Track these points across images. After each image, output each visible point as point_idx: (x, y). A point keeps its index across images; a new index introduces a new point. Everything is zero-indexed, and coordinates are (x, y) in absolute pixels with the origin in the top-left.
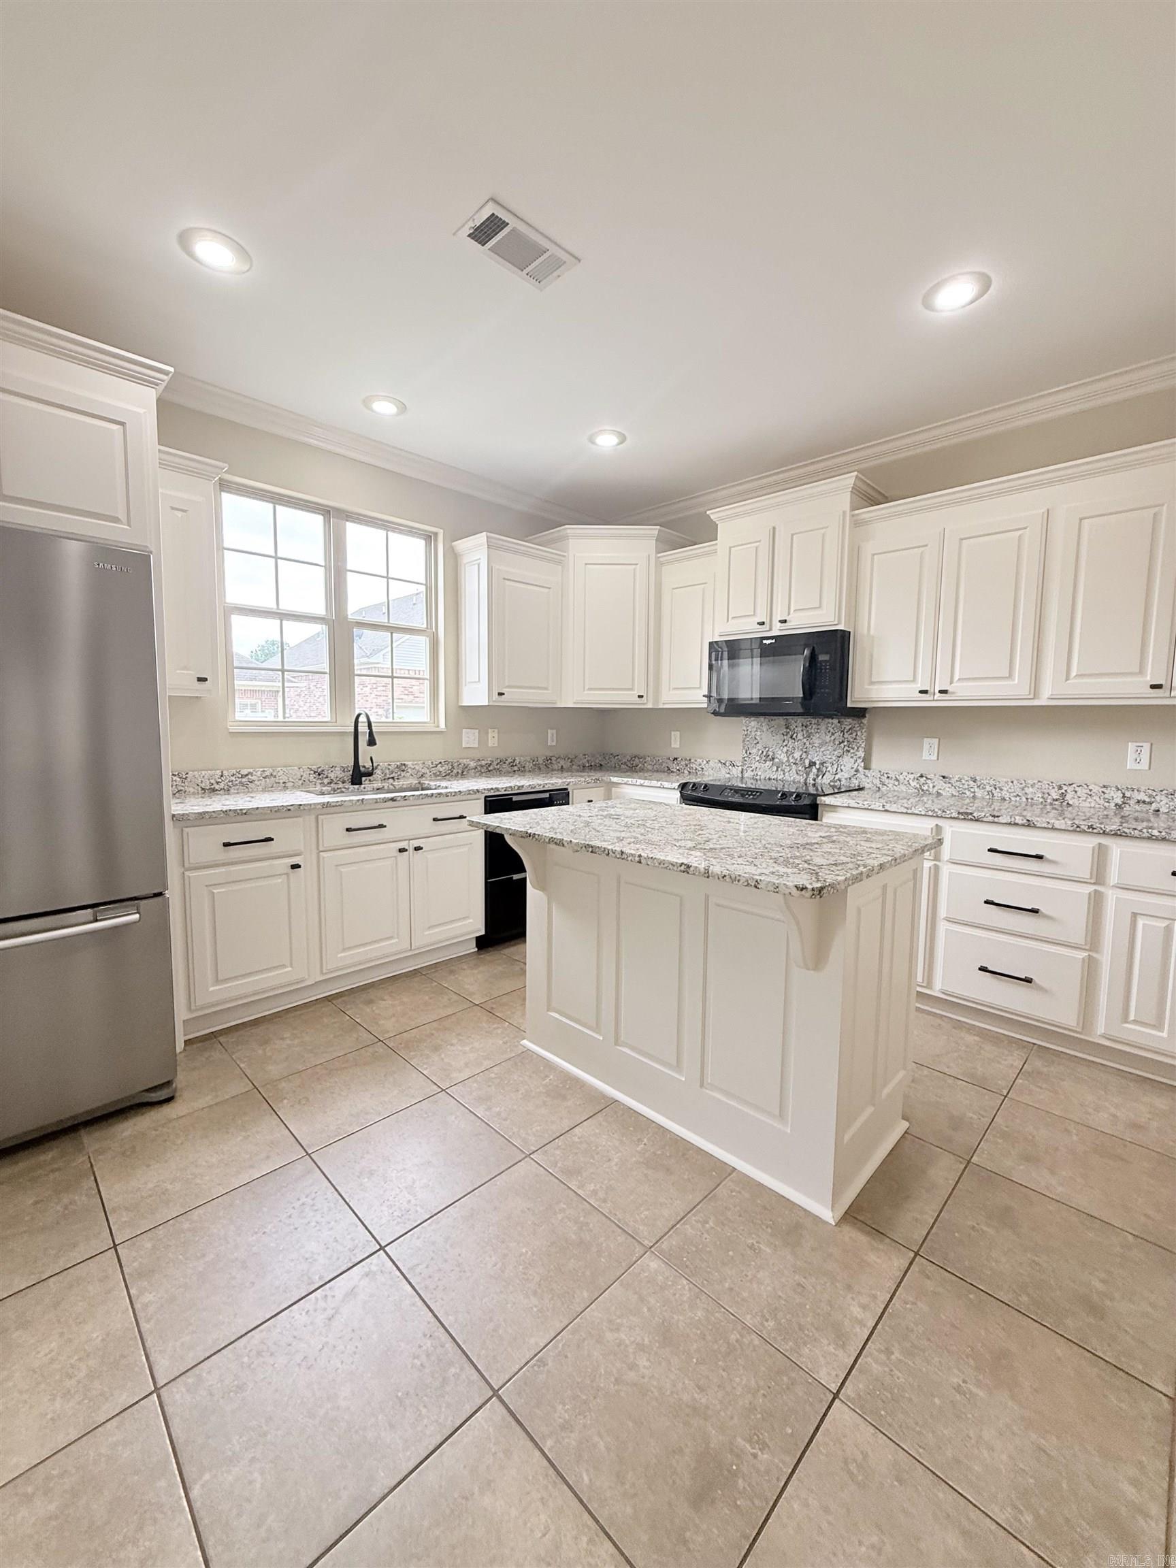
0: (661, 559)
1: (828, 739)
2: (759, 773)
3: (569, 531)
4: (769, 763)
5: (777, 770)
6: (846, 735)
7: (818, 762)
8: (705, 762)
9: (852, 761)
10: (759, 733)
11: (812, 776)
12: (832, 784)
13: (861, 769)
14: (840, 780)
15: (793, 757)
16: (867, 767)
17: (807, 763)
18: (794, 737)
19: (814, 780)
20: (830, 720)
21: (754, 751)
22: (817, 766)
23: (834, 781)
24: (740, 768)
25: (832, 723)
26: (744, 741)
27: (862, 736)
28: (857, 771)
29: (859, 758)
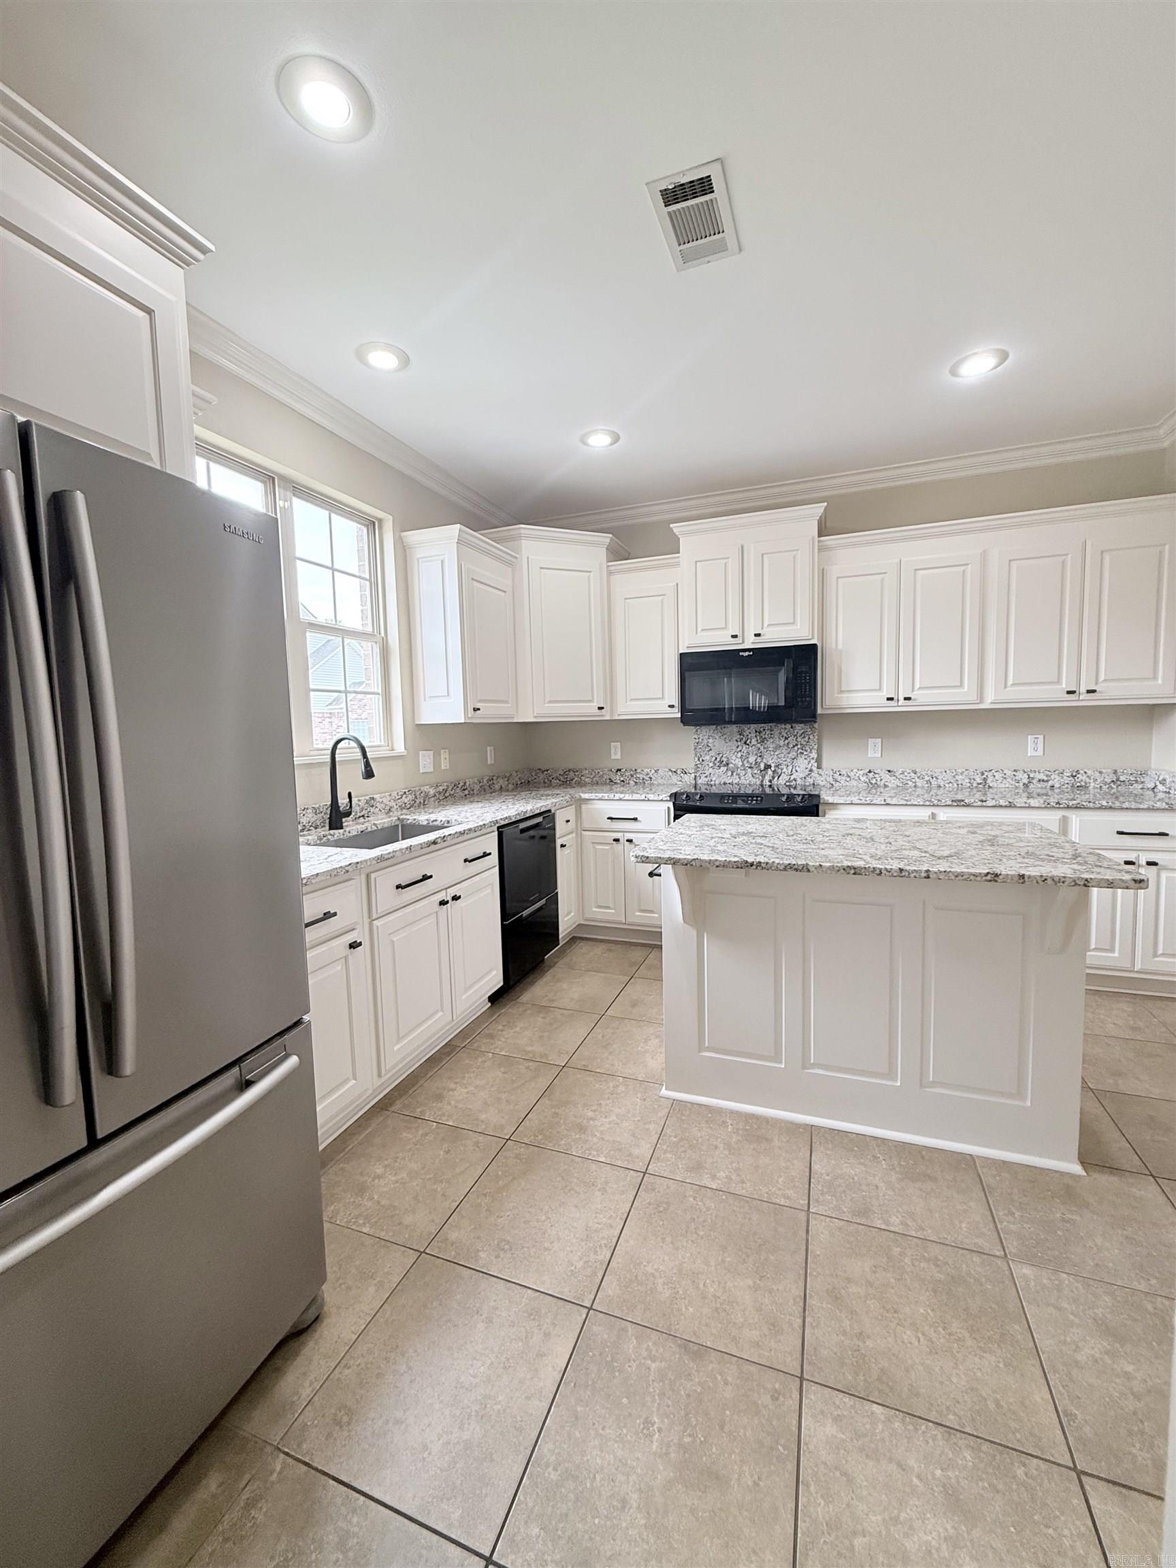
0: (612, 568)
1: (782, 743)
2: (714, 779)
3: (522, 531)
4: (723, 769)
5: (732, 774)
6: (799, 739)
7: (773, 765)
8: (653, 771)
9: (806, 761)
10: (711, 741)
11: (767, 778)
12: (788, 784)
13: (814, 769)
14: (795, 780)
15: (748, 762)
16: (819, 767)
17: (762, 766)
18: (748, 742)
19: (770, 781)
20: (783, 726)
21: (708, 758)
22: (773, 769)
23: (789, 781)
24: (693, 775)
25: (785, 729)
26: (695, 749)
27: (814, 738)
28: (811, 770)
29: (813, 759)
